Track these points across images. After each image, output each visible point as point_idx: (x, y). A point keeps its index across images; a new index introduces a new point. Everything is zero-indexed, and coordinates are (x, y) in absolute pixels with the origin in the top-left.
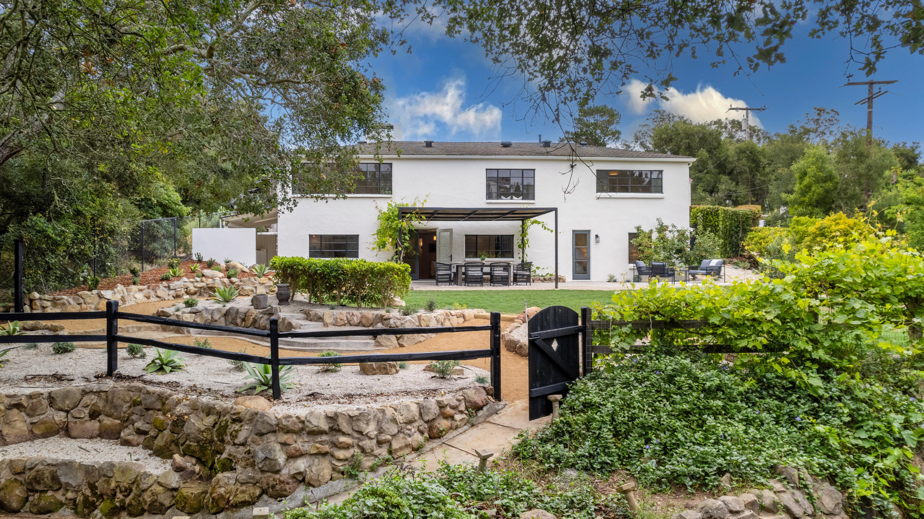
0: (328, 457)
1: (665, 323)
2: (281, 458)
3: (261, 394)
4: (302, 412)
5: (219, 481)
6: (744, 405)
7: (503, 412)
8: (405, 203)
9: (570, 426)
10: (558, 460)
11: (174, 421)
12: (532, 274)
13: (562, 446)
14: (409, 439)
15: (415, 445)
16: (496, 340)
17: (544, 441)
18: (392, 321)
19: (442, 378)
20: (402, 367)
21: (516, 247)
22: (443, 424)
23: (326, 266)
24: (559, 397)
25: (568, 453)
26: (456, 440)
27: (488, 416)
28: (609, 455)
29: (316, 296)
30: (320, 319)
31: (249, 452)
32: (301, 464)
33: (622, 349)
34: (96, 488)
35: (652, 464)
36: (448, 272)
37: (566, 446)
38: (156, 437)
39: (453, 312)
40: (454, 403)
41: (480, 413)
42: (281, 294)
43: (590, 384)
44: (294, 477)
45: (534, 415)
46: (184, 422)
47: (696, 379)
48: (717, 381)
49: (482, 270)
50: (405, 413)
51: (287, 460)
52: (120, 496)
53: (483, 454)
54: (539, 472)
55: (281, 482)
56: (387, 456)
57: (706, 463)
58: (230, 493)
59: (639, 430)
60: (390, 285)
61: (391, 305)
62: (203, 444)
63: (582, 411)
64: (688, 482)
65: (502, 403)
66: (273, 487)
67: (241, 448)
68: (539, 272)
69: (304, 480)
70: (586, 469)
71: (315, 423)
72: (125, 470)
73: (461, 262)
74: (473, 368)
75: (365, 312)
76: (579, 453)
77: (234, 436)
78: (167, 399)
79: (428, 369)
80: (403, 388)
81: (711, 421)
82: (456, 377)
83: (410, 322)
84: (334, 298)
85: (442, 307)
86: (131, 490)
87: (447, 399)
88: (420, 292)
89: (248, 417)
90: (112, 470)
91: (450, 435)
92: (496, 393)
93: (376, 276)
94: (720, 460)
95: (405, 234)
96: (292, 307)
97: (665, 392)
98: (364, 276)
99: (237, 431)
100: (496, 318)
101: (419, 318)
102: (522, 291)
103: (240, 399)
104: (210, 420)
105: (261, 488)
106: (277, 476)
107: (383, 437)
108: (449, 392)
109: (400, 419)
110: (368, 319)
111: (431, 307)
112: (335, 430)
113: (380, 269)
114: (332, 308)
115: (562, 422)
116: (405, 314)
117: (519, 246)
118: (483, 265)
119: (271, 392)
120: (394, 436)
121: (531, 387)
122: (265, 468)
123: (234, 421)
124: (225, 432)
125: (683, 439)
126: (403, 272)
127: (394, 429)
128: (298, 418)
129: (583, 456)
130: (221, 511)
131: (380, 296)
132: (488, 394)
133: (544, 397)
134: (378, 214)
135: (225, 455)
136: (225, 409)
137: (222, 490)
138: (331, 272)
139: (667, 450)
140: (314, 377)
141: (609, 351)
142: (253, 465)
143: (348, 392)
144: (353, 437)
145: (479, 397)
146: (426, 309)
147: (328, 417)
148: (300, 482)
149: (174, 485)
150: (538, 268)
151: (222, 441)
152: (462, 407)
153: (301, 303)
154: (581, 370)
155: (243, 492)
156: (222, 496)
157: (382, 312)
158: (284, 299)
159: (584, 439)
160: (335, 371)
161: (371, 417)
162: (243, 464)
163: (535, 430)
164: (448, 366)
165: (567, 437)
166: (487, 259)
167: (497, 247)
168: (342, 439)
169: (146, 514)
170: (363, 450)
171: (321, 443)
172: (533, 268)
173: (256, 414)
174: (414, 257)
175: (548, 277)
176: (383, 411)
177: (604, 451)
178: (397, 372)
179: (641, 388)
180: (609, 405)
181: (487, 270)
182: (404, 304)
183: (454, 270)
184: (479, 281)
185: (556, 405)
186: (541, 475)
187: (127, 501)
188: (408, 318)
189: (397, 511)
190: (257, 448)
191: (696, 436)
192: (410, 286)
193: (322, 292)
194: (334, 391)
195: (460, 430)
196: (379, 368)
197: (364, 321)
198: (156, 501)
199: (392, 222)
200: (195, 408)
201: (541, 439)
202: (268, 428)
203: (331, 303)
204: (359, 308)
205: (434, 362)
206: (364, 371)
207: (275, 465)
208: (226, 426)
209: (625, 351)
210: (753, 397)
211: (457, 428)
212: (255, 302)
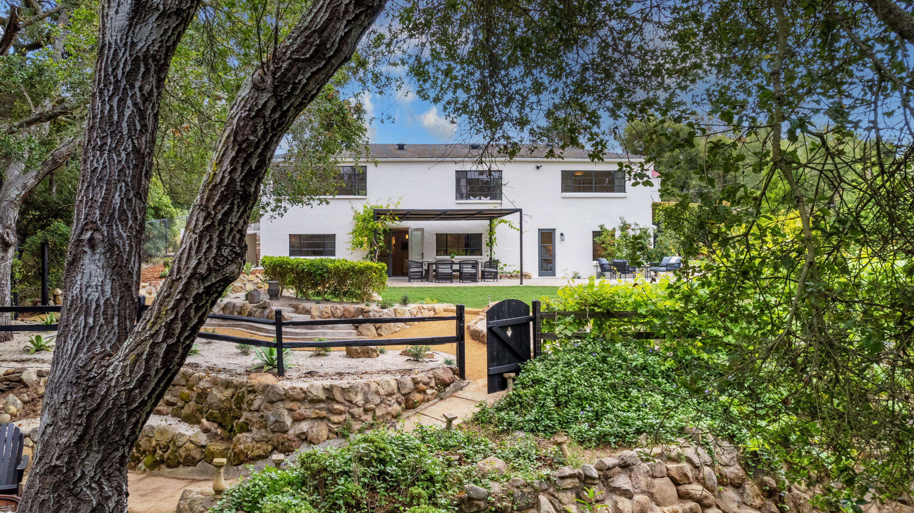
0: (325, 421)
1: (602, 313)
2: (288, 421)
3: (268, 371)
4: (304, 385)
5: (239, 439)
6: (664, 381)
7: (467, 388)
8: (379, 205)
9: (521, 398)
10: (510, 424)
11: (198, 394)
12: (499, 271)
13: (513, 413)
14: (390, 409)
15: (394, 413)
16: (461, 329)
17: (499, 410)
18: (371, 314)
19: (417, 360)
20: (382, 352)
21: (484, 246)
22: (417, 397)
23: (312, 265)
24: (513, 375)
25: (517, 418)
26: (428, 410)
27: (454, 392)
28: (551, 420)
29: (302, 292)
30: (308, 312)
31: (262, 417)
32: (304, 426)
33: (566, 335)
34: (140, 446)
35: (585, 426)
36: (420, 270)
37: (516, 413)
38: (183, 408)
39: (425, 306)
40: (426, 380)
41: (448, 389)
42: (272, 290)
43: (538, 364)
44: (298, 436)
45: (491, 389)
46: (207, 395)
47: (625, 360)
48: (641, 361)
49: (451, 268)
50: (386, 387)
51: (293, 423)
52: (159, 452)
53: (449, 417)
54: (494, 433)
55: (289, 440)
56: (372, 422)
57: (628, 425)
58: (248, 449)
59: (577, 401)
60: (368, 282)
61: (369, 300)
62: (224, 412)
63: (532, 386)
64: (612, 440)
65: (466, 381)
66: (283, 444)
67: (256, 414)
68: (507, 269)
69: (306, 439)
70: (532, 431)
71: (315, 393)
72: (162, 432)
73: (432, 260)
74: (442, 354)
75: (347, 306)
76: (527, 418)
77: (250, 404)
78: (190, 376)
79: (404, 353)
80: (384, 368)
81: (634, 393)
82: (428, 360)
83: (387, 313)
84: (319, 294)
85: (415, 302)
86: (169, 447)
87: (421, 377)
88: (395, 288)
89: (261, 389)
90: (152, 432)
91: (422, 406)
92: (461, 372)
93: (356, 274)
94: (639, 423)
95: (380, 234)
96: (281, 302)
97: (599, 370)
98: (346, 274)
99: (252, 400)
100: (460, 310)
101: (395, 310)
102: (489, 287)
103: (253, 375)
104: (229, 392)
105: (273, 445)
106: (286, 436)
107: (369, 406)
108: (422, 372)
109: (382, 391)
110: (349, 312)
111: (405, 302)
112: (331, 399)
113: (360, 268)
114: (318, 302)
115: (514, 394)
116: (383, 308)
117: (487, 245)
118: (452, 263)
119: (276, 370)
120: (377, 405)
121: (489, 366)
122: (276, 429)
123: (250, 392)
124: (242, 401)
125: (611, 407)
126: (380, 271)
127: (377, 400)
128: (301, 389)
129: (530, 420)
130: (241, 463)
131: (359, 292)
132: (454, 374)
133: (501, 375)
134: (353, 214)
135: (242, 420)
136: (241, 383)
137: (242, 447)
138: (317, 270)
139: (598, 416)
140: (309, 359)
141: (554, 337)
142: (265, 427)
143: (338, 371)
144: (345, 406)
145: (447, 376)
146: (400, 303)
147: (324, 389)
148: (304, 440)
149: (203, 443)
150: (505, 265)
151: (240, 408)
152: (433, 384)
153: (289, 298)
154: (532, 354)
155: (258, 448)
156: (242, 451)
157: (363, 306)
158: (274, 294)
159: (532, 408)
160: (326, 355)
161: (359, 389)
162: (258, 426)
163: (492, 402)
164: (420, 350)
165: (518, 406)
166: (456, 257)
167: (467, 245)
168: (337, 406)
169: (181, 466)
170: (353, 416)
171: (320, 409)
172: (500, 265)
173: (268, 386)
174: (387, 256)
175: (515, 273)
176: (368, 385)
177: (547, 417)
178: (378, 356)
179: (579, 367)
180: (553, 380)
181: (456, 267)
182: (380, 299)
183: (425, 267)
184: (449, 278)
185: (510, 381)
186: (496, 436)
187: (166, 456)
188: (385, 311)
189: (383, 453)
190: (269, 413)
191: (622, 405)
192: (387, 283)
193: (308, 289)
194: (327, 370)
195: (431, 403)
196: (363, 352)
197: (346, 314)
198: (189, 455)
199: (368, 223)
200: (215, 383)
201: (497, 408)
202: (278, 397)
203: (316, 298)
204: (341, 302)
205: (409, 347)
206: (350, 355)
207: (284, 427)
208: (243, 397)
209: (569, 338)
210: (673, 374)
211: (428, 400)
212: (249, 297)
